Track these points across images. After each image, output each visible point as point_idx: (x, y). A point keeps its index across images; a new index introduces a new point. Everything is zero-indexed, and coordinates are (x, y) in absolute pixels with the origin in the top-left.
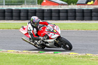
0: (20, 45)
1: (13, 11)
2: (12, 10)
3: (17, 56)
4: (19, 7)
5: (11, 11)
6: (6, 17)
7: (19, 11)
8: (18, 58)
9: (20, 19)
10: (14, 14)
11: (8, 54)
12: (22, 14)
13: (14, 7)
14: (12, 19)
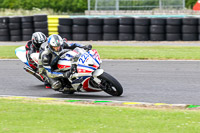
0: (148, 92)
1: (136, 22)
2: (133, 19)
3: (143, 114)
4: (148, 15)
5: (132, 22)
6: (121, 35)
7: (148, 22)
8: (144, 117)
9: (148, 38)
10: (137, 28)
11: (124, 110)
12: (153, 28)
13: (137, 15)
14: (133, 39)
